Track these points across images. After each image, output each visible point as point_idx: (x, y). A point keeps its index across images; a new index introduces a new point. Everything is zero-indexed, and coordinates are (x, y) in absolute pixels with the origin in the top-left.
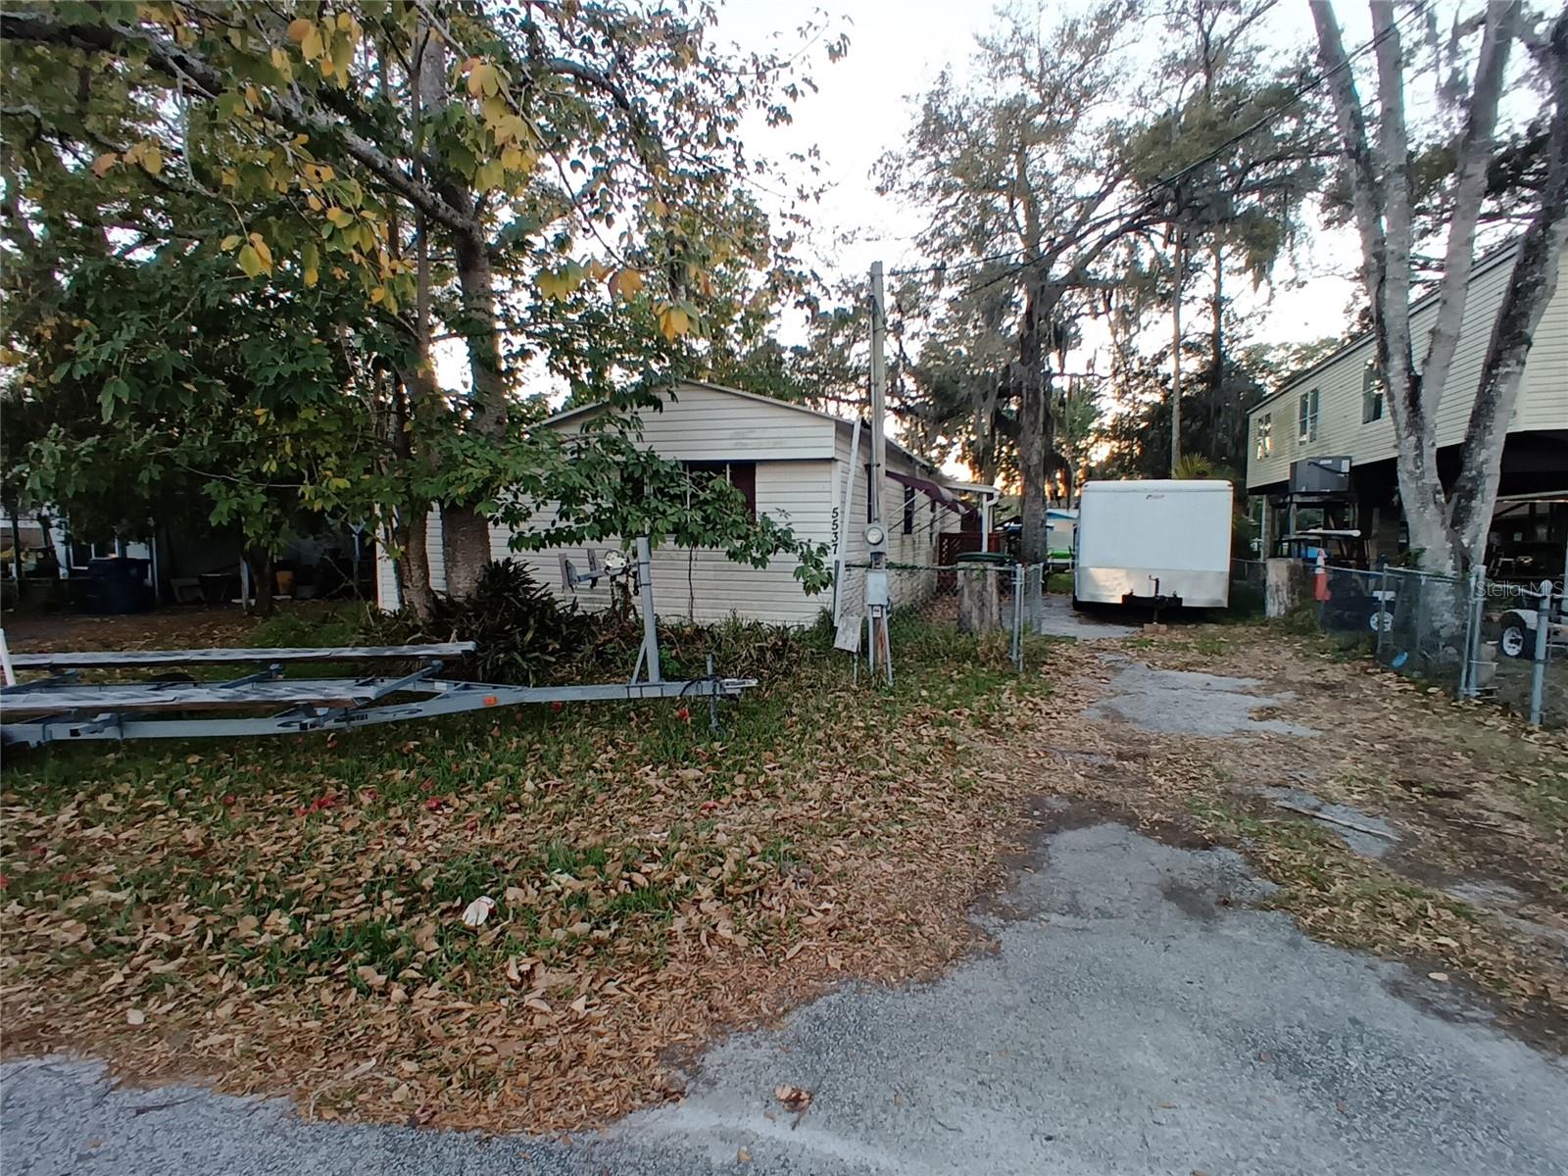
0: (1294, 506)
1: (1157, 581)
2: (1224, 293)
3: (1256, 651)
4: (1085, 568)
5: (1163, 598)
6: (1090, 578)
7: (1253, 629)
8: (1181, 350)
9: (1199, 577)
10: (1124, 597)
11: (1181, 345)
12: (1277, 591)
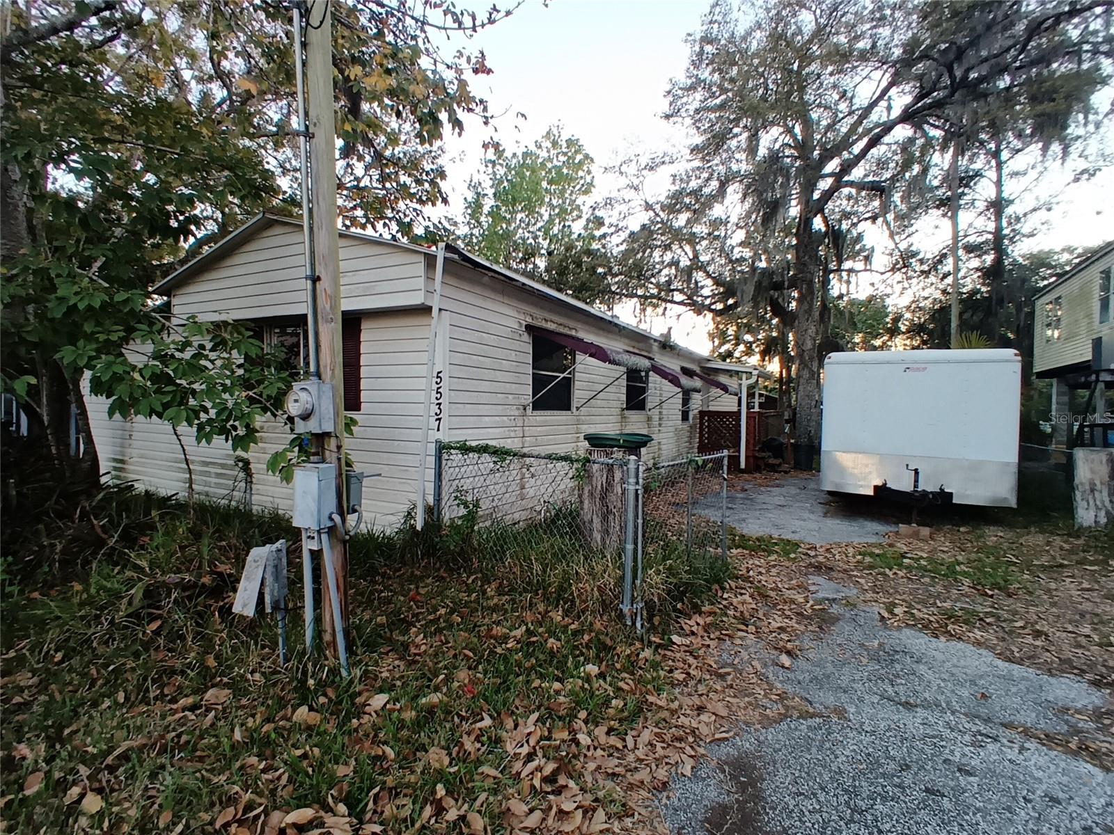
0: (1101, 386)
1: (916, 471)
2: (1005, 195)
3: (1069, 587)
4: (829, 452)
5: (925, 493)
6: (835, 462)
7: (1058, 541)
8: (961, 252)
9: (976, 466)
10: (876, 488)
11: (960, 246)
12: (1092, 490)
